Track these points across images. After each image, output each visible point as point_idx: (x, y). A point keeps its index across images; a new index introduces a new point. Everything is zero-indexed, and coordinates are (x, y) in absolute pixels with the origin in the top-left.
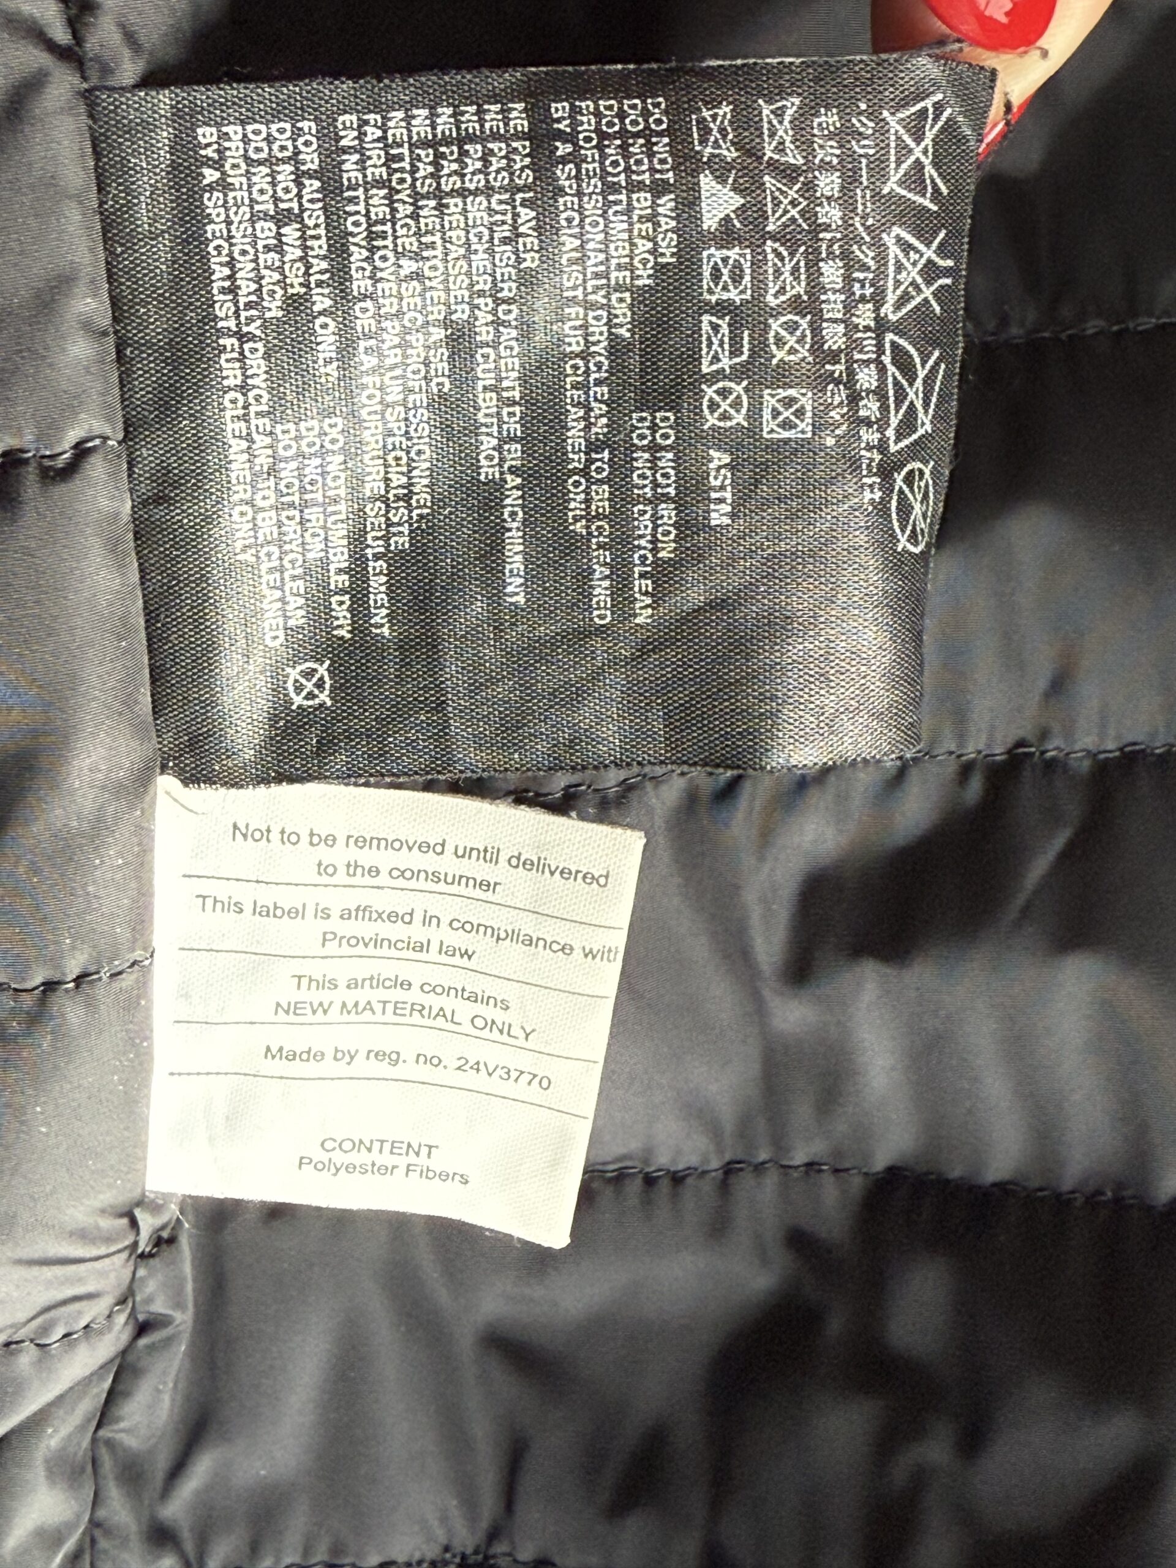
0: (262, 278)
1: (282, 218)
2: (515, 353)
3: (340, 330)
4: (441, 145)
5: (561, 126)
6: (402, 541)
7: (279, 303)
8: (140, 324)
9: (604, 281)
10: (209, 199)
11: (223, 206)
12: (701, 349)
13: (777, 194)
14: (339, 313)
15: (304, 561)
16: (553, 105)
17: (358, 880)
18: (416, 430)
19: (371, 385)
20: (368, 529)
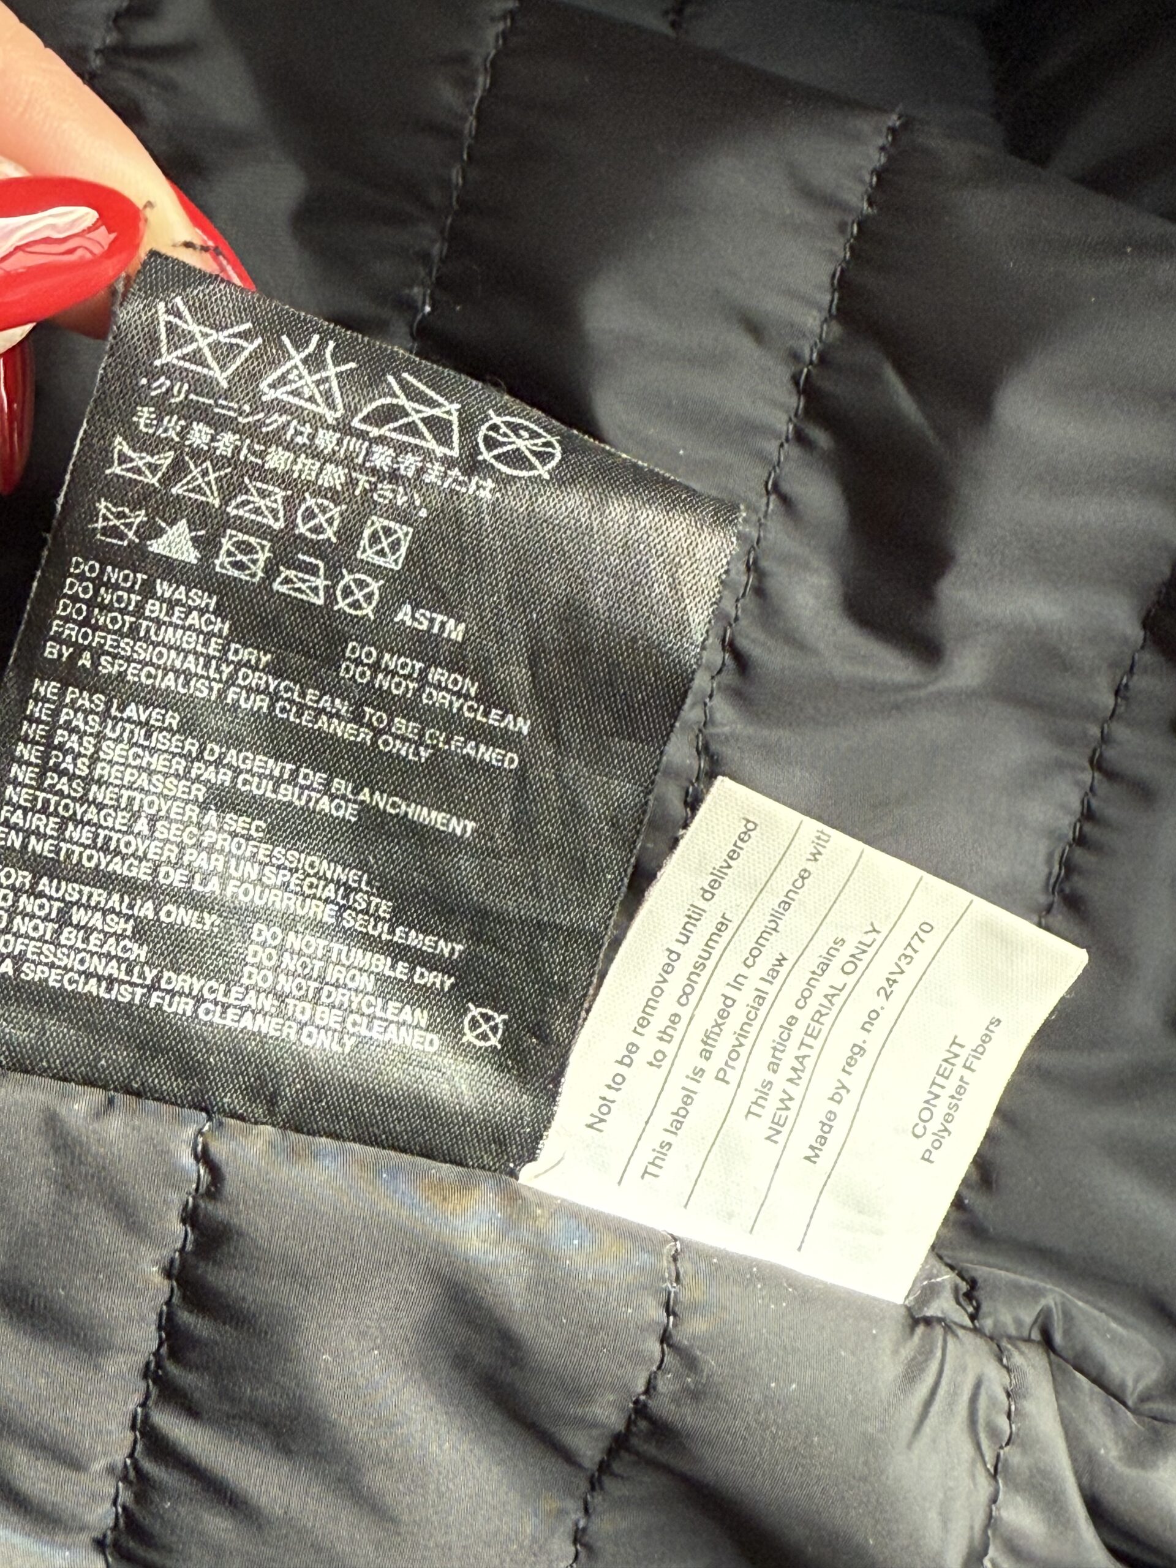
0: (109, 953)
1: (63, 920)
2: (251, 756)
3: (176, 901)
4: (48, 763)
5: (66, 654)
6: (385, 907)
7: (136, 945)
8: (115, 1068)
9: (214, 662)
10: (27, 975)
11: (36, 966)
12: (302, 600)
13: (190, 486)
14: (162, 897)
15: (373, 994)
16: (46, 654)
17: (677, 1036)
18: (291, 862)
19: (235, 890)
20: (365, 931)
